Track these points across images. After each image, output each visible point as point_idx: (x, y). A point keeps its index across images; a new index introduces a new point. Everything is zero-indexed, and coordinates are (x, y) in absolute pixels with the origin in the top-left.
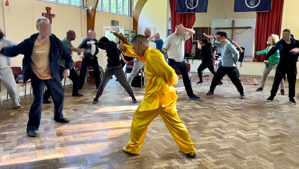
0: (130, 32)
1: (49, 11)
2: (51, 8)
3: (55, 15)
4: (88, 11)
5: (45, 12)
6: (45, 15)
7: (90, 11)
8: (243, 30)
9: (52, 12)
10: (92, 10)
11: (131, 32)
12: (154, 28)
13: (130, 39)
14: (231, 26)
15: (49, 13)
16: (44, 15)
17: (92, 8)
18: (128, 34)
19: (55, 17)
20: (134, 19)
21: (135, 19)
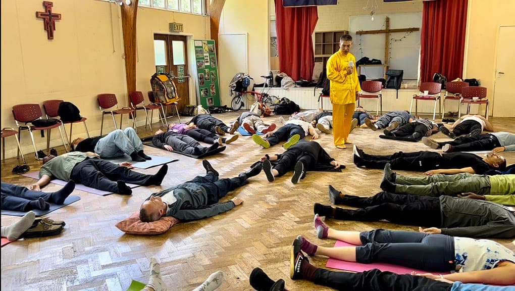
0: (204, 44)
1: (48, 9)
2: (52, 3)
3: (60, 15)
4: (123, 6)
5: (43, 10)
6: (41, 15)
7: (127, 8)
8: (404, 34)
9: (54, 11)
10: (130, 5)
11: (206, 42)
12: (246, 34)
13: (205, 55)
14: (384, 28)
15: (50, 12)
16: (39, 16)
17: (130, 2)
18: (202, 47)
19: (60, 19)
20: (211, 19)
21: (214, 20)
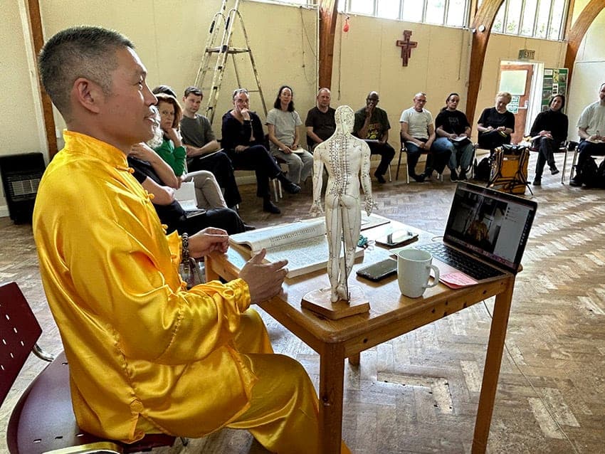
0: (556, 73)
2: (412, 32)
3: (417, 43)
4: (475, 33)
5: (402, 39)
6: (401, 43)
7: (480, 34)
9: (412, 39)
10: (483, 32)
11: (558, 71)
13: (554, 85)
15: (408, 40)
16: (399, 44)
17: (483, 29)
18: (552, 76)
19: (416, 47)
20: (568, 45)
21: (572, 46)
